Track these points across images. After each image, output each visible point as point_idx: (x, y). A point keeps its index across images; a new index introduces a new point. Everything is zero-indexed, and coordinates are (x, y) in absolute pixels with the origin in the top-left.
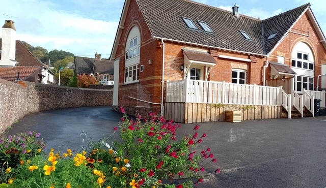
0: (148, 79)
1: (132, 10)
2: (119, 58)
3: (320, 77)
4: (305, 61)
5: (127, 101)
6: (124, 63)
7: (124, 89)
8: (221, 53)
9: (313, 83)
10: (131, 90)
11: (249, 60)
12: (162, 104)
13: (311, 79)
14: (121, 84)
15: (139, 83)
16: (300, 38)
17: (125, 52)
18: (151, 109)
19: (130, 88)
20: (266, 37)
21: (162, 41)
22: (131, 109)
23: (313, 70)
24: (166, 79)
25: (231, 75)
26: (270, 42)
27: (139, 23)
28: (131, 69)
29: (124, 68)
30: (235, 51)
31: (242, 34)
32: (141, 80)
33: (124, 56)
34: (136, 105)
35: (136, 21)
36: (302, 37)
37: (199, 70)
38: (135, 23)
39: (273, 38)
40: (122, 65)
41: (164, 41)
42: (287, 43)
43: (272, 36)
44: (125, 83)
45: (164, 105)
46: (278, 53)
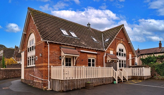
0: (40, 65)
1: (30, 23)
2: (24, 51)
3: (129, 60)
4: (122, 53)
5: (29, 77)
6: (27, 54)
7: (27, 69)
8: (82, 49)
9: (126, 63)
10: (31, 71)
11: (97, 53)
12: (49, 80)
13: (125, 61)
14: (26, 66)
15: (35, 67)
16: (120, 41)
17: (27, 48)
18: (42, 83)
19: (30, 69)
20: (104, 40)
21: (48, 43)
22: (31, 82)
23: (126, 57)
24: (51, 65)
25: (88, 61)
26: (106, 43)
27: (34, 31)
28: (31, 58)
29: (27, 57)
30: (89, 48)
31: (92, 39)
32: (37, 65)
33: (27, 50)
34: (34, 80)
35: (33, 30)
36: (121, 41)
37: (70, 59)
38: (32, 31)
39: (107, 41)
40: (26, 55)
41: (49, 42)
42: (114, 44)
43: (107, 40)
44: (28, 66)
45: (50, 81)
46: (110, 49)
